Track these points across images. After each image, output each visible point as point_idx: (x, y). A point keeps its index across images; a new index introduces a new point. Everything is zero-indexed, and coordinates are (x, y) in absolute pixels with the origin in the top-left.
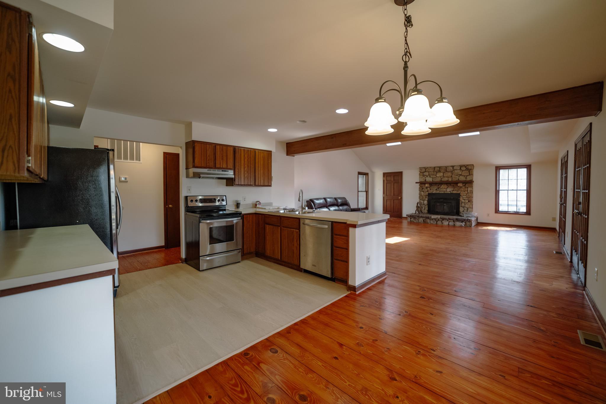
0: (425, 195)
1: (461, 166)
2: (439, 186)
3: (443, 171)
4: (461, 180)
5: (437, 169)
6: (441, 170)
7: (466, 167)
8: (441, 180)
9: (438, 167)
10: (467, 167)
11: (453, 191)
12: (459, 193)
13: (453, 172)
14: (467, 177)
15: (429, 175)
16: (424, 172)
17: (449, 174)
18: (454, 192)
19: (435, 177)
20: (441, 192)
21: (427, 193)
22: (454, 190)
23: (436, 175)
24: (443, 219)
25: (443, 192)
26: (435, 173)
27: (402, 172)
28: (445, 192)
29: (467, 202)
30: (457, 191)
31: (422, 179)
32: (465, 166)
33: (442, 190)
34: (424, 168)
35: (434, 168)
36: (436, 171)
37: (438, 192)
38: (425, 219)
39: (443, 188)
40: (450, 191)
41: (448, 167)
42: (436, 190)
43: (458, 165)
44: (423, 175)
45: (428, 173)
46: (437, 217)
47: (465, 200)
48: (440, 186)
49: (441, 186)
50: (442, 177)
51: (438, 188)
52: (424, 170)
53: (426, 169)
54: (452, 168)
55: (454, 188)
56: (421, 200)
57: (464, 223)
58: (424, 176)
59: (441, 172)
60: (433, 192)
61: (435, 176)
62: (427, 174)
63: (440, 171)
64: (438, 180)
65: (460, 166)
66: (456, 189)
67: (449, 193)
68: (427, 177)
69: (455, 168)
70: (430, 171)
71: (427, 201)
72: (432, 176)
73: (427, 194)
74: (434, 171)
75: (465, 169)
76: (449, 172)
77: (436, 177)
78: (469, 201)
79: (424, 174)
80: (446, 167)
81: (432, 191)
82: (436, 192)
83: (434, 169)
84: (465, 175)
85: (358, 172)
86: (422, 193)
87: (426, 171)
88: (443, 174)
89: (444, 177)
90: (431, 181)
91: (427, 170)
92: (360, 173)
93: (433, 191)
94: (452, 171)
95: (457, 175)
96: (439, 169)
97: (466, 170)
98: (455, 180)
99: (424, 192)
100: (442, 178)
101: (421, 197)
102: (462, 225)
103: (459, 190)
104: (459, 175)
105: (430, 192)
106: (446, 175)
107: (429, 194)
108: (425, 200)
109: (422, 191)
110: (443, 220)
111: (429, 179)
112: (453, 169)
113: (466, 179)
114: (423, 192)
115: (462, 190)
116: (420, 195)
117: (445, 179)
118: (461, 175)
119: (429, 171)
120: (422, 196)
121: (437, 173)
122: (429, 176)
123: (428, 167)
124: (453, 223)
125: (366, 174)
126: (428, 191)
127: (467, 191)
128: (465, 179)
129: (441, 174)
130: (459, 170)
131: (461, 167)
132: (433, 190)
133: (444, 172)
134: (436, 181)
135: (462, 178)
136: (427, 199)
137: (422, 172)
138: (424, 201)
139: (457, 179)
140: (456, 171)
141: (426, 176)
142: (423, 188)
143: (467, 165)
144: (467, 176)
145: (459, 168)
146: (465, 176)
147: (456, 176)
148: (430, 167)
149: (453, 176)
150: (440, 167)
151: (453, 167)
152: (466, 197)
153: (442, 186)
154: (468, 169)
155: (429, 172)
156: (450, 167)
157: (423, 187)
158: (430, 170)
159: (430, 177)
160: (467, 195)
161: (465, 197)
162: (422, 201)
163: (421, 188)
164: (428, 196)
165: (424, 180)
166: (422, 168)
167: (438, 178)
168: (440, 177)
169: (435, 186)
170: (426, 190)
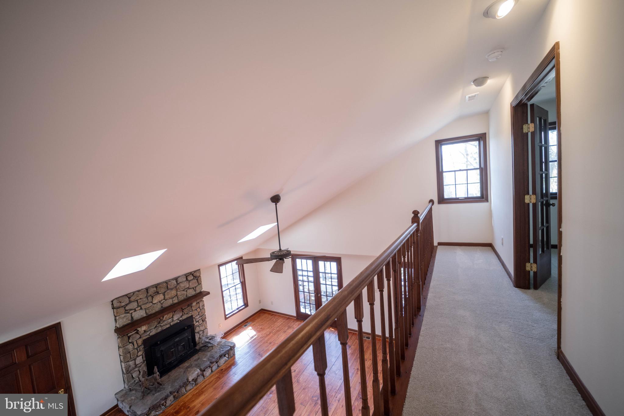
0: (136, 346)
1: (187, 275)
2: (159, 318)
3: (162, 290)
4: (190, 296)
5: (152, 291)
6: (159, 290)
7: (193, 275)
8: (162, 306)
9: (152, 286)
10: (195, 274)
11: (181, 317)
12: (190, 315)
13: (178, 286)
14: (197, 289)
15: (138, 306)
16: (127, 305)
17: (174, 292)
18: (184, 317)
19: (151, 306)
20: (165, 328)
21: (140, 342)
22: (183, 315)
23: (152, 302)
25: (167, 326)
26: (150, 298)
27: (58, 324)
28: (172, 324)
29: (202, 322)
30: (187, 314)
31: (125, 320)
32: (192, 273)
33: (166, 322)
34: (126, 295)
35: (147, 289)
36: (151, 295)
37: (160, 329)
39: (168, 318)
40: (178, 319)
41: (169, 281)
42: (156, 327)
43: (183, 275)
44: (126, 310)
45: (136, 304)
47: (198, 321)
48: (161, 317)
49: (163, 317)
50: (163, 301)
51: (159, 323)
53: (129, 298)
54: (174, 282)
55: (183, 312)
56: (128, 362)
57: (227, 356)
58: (127, 312)
59: (160, 293)
60: (151, 334)
61: (151, 304)
62: (134, 305)
63: (157, 293)
64: (158, 308)
65: (185, 275)
66: (185, 311)
67: (178, 322)
68: (135, 310)
69: (180, 280)
70: (140, 299)
71: (141, 357)
72: (145, 305)
73: (140, 345)
74: (147, 297)
75: (192, 277)
76: (172, 289)
78: (203, 321)
79: (127, 308)
80: (167, 283)
81: (148, 333)
82: (156, 332)
83: (147, 292)
84: (193, 286)
86: (130, 347)
87: (130, 302)
88: (164, 295)
89: (166, 300)
90: (145, 315)
91: (132, 299)
93: (152, 332)
94: (176, 287)
95: (184, 290)
96: (155, 289)
97: (194, 279)
98: (183, 298)
100: (162, 304)
101: (129, 355)
102: (226, 359)
103: (190, 310)
104: (186, 289)
105: (146, 336)
106: (169, 296)
107: (143, 341)
108: (137, 356)
111: (139, 314)
112: (177, 282)
113: (195, 291)
114: (131, 344)
115: (193, 309)
116: (124, 353)
117: (169, 303)
118: (189, 288)
119: (138, 298)
120: (130, 353)
121: (153, 297)
122: (139, 308)
123: (134, 293)
126: (140, 338)
127: (199, 307)
128: (195, 293)
129: (161, 297)
130: (185, 281)
131: (187, 277)
132: (150, 330)
133: (165, 292)
135: (191, 293)
137: (122, 307)
138: (135, 360)
139: (185, 297)
140: (182, 285)
141: (133, 311)
142: (129, 338)
143: (195, 272)
144: (195, 287)
145: (185, 279)
146: (193, 288)
147: (183, 292)
148: (139, 291)
149: (178, 293)
150: (156, 286)
151: (176, 279)
152: (200, 317)
154: (196, 277)
155: (137, 301)
156: (172, 281)
157: (129, 335)
158: (141, 296)
159: (141, 309)
160: (200, 313)
161: (198, 316)
162: (131, 363)
163: (126, 338)
164: (143, 346)
165: (127, 321)
166: (122, 298)
167: (156, 305)
168: (160, 302)
169: (154, 321)
170: (138, 337)
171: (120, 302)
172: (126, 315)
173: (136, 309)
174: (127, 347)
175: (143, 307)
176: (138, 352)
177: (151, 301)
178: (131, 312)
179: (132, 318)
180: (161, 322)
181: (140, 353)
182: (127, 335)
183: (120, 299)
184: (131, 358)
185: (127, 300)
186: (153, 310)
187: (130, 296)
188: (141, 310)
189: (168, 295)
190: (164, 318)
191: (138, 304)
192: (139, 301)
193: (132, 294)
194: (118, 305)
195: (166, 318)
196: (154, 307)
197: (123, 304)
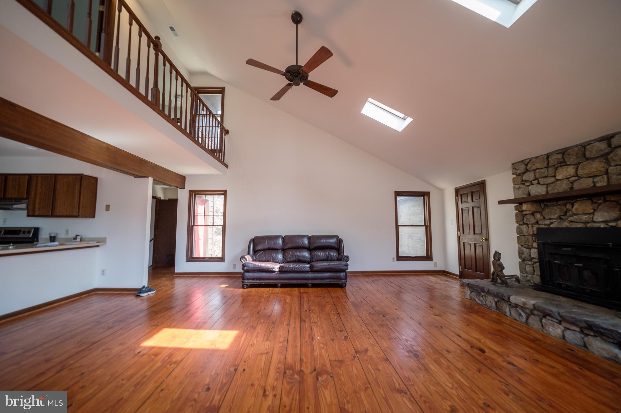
0: (531, 233)
2: (566, 205)
3: (572, 160)
5: (553, 160)
6: (567, 158)
8: (572, 188)
9: (557, 152)
13: (611, 155)
15: (536, 179)
16: (524, 173)
17: (598, 166)
19: (553, 183)
20: (574, 226)
21: (536, 227)
23: (555, 176)
24: (545, 314)
25: (580, 226)
26: (552, 171)
27: (485, 181)
28: (590, 225)
31: (520, 192)
33: (576, 217)
34: (522, 161)
35: (548, 156)
36: (554, 166)
37: (565, 224)
38: (499, 301)
39: (580, 211)
40: (606, 222)
41: (591, 142)
42: (560, 217)
44: (523, 181)
45: (533, 175)
46: (524, 304)
48: (569, 206)
50: (572, 179)
51: (565, 214)
52: (522, 168)
53: (526, 165)
54: (603, 145)
56: (522, 246)
58: (523, 182)
59: (569, 163)
60: (552, 226)
61: (553, 179)
62: (529, 176)
63: (563, 163)
64: (562, 187)
68: (532, 184)
69: (615, 142)
70: (538, 169)
71: (536, 250)
72: (545, 179)
73: (536, 232)
74: (546, 167)
76: (594, 158)
77: (557, 180)
79: (523, 178)
81: (547, 222)
82: (560, 226)
83: (549, 161)
85: (396, 192)
86: (524, 228)
87: (527, 171)
88: (576, 170)
89: (580, 178)
90: (544, 194)
91: (529, 166)
92: (398, 194)
93: (552, 223)
94: (607, 154)
96: (559, 156)
99: (528, 225)
100: (572, 183)
101: (523, 239)
105: (544, 224)
106: (587, 172)
107: (538, 229)
108: (532, 247)
109: (524, 224)
110: (545, 317)
111: (537, 190)
112: (609, 146)
114: (525, 226)
116: (521, 234)
117: (585, 184)
119: (534, 167)
120: (525, 235)
121: (556, 169)
122: (536, 182)
123: (531, 159)
124: (579, 335)
125: (425, 194)
126: (537, 223)
129: (571, 170)
132: (551, 219)
133: (579, 164)
134: (555, 191)
136: (535, 245)
137: (519, 175)
138: (530, 250)
141: (528, 184)
142: (523, 216)
148: (538, 157)
149: (610, 169)
150: (563, 152)
151: (607, 139)
153: (576, 206)
155: (534, 171)
156: (598, 143)
157: (524, 213)
158: (538, 165)
159: (539, 183)
162: (527, 251)
163: (520, 215)
164: (538, 237)
165: (522, 194)
166: (517, 164)
167: (559, 182)
168: (567, 179)
169: (556, 208)
170: (533, 221)
171: (516, 169)
172: (521, 186)
173: (533, 182)
174: (521, 227)
175: (542, 181)
176: (534, 242)
177: (553, 175)
178: (526, 184)
179: (529, 192)
180: (568, 214)
184: (526, 244)
186: (554, 190)
187: (526, 163)
188: (538, 185)
189: (583, 170)
190: (574, 210)
191: (535, 175)
192: (536, 171)
193: (528, 160)
195: (576, 209)
196: (556, 185)
197: (518, 172)
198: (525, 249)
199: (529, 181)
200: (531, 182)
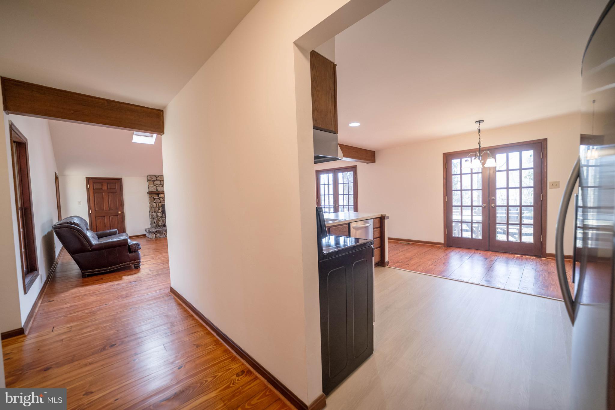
0: (158, 206)
15: (161, 184)
16: (155, 181)
21: (160, 204)
27: (122, 178)
31: (153, 188)
34: (155, 175)
44: (154, 184)
45: (160, 182)
53: (156, 178)
56: (152, 212)
58: (154, 185)
62: (158, 183)
68: (159, 186)
73: (160, 206)
79: (155, 183)
86: (154, 205)
87: (157, 180)
91: (158, 178)
99: (156, 203)
108: (158, 212)
109: (154, 202)
111: (161, 189)
116: (151, 208)
120: (154, 208)
122: (161, 185)
123: (159, 176)
126: (160, 202)
137: (152, 181)
138: (157, 213)
141: (158, 186)
142: (154, 199)
155: (160, 181)
157: (154, 198)
162: (155, 214)
163: (153, 199)
164: (161, 208)
170: (159, 201)
171: (151, 178)
172: (154, 186)
173: (160, 185)
174: (153, 204)
176: (158, 210)
178: (156, 186)
179: (157, 189)
181: (159, 211)
182: (153, 197)
183: (152, 176)
184: (154, 211)
185: (154, 179)
192: (161, 181)
193: (158, 176)
194: (150, 179)
197: (153, 180)
198: (154, 214)
199: (157, 185)
200: (159, 185)
